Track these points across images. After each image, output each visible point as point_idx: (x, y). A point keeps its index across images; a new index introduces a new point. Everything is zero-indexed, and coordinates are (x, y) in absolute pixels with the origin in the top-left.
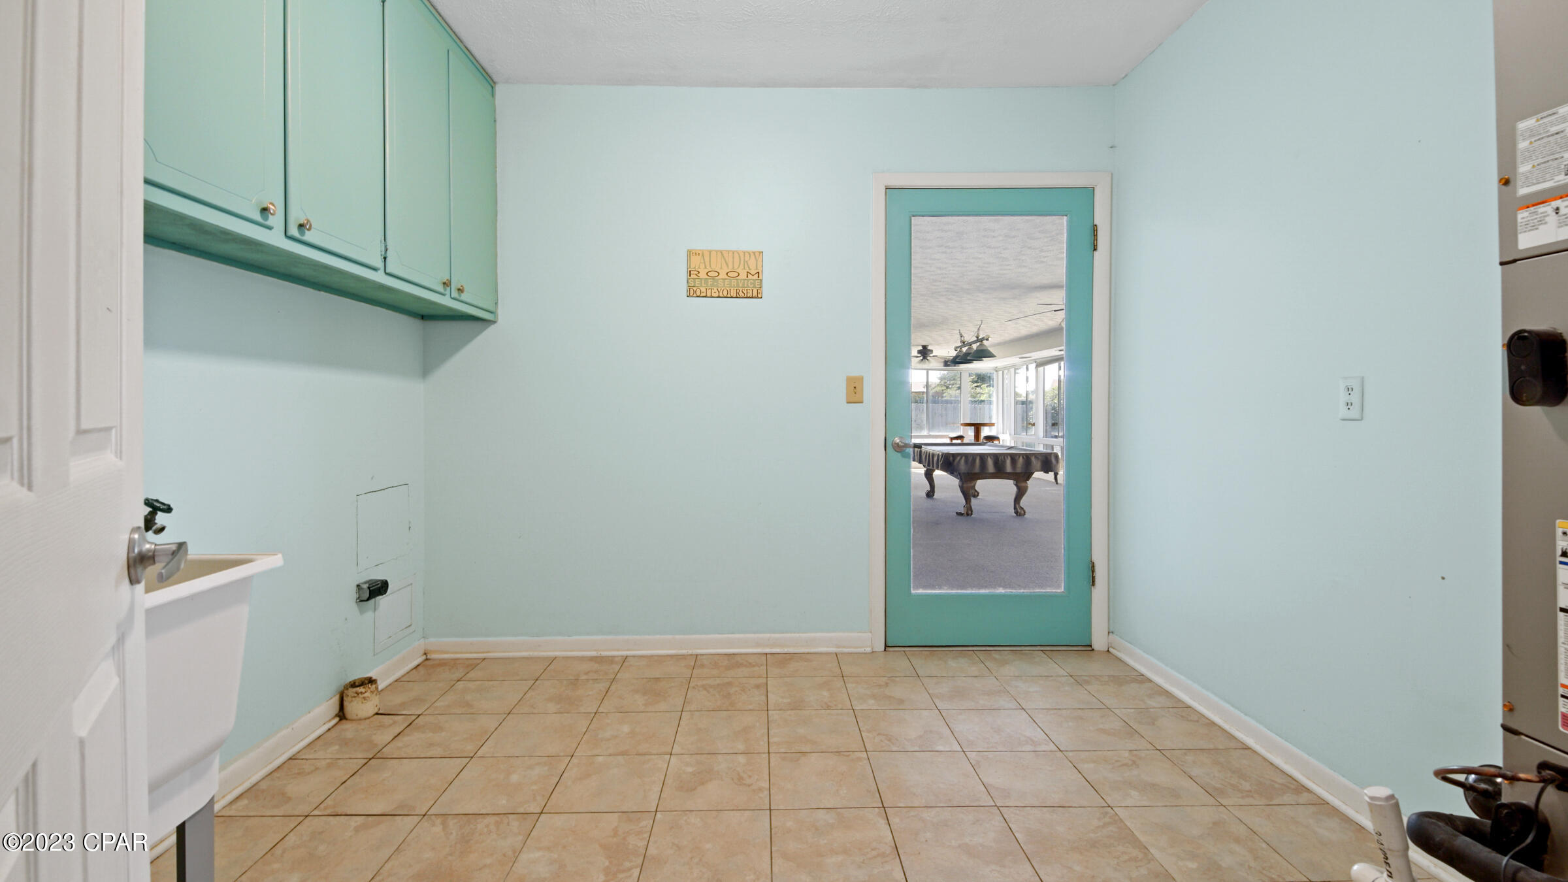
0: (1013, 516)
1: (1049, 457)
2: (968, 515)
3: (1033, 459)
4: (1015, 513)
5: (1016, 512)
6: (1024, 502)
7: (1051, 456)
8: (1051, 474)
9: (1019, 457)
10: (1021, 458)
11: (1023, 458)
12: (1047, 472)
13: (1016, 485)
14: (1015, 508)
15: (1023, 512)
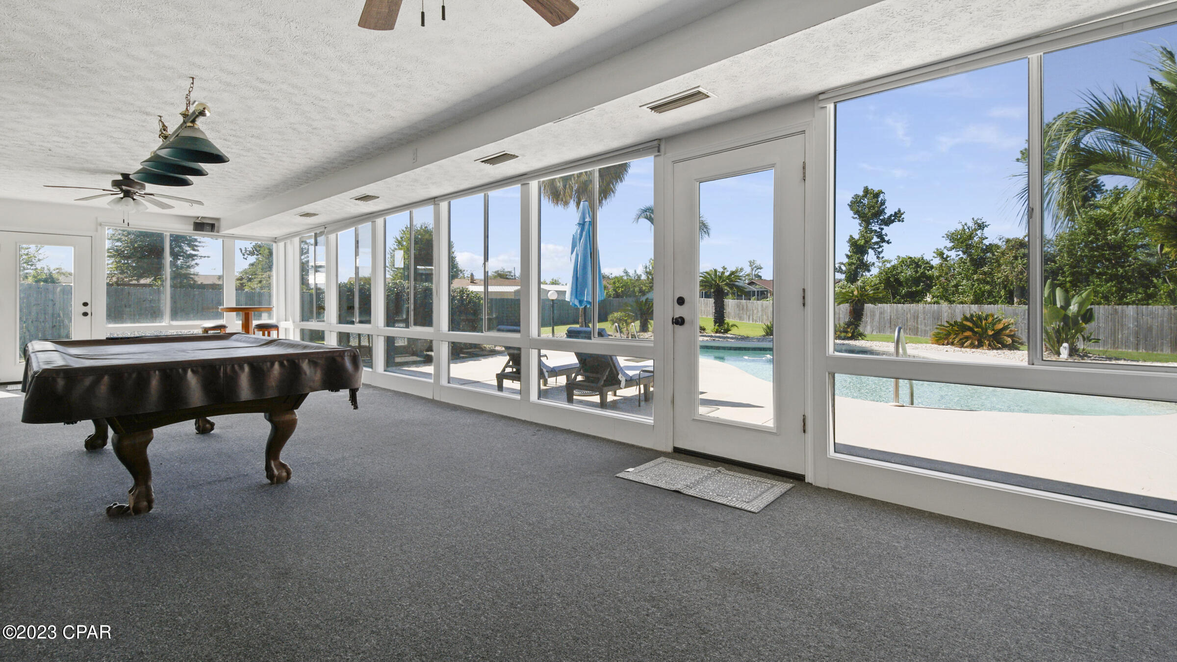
0: (263, 486)
1: (339, 359)
2: (137, 510)
3: (305, 366)
4: (268, 477)
5: (270, 474)
6: (285, 455)
7: (343, 358)
8: (345, 393)
9: (272, 365)
10: (277, 366)
11: (281, 364)
12: (336, 389)
13: (270, 420)
14: (268, 468)
15: (284, 474)
